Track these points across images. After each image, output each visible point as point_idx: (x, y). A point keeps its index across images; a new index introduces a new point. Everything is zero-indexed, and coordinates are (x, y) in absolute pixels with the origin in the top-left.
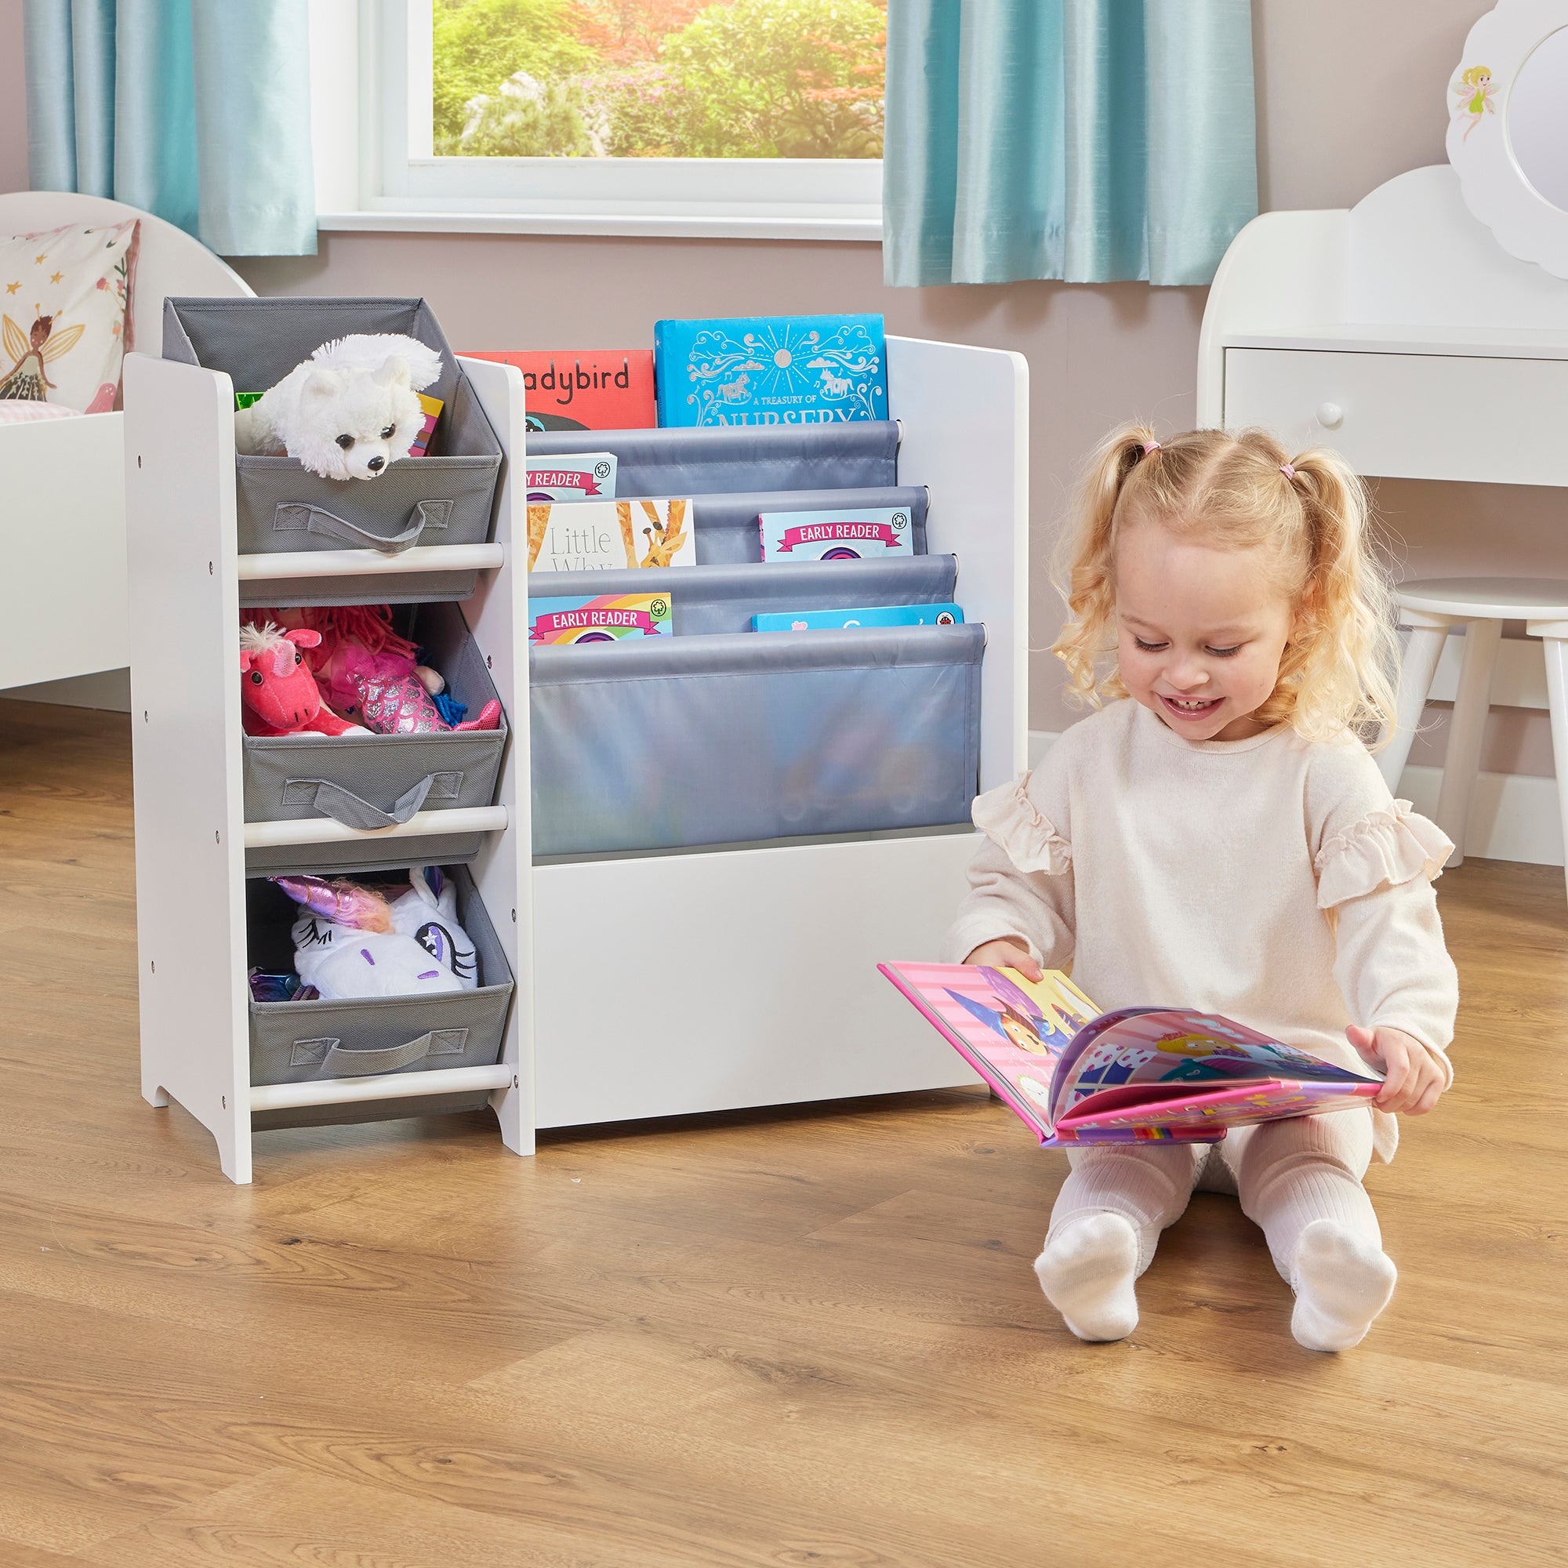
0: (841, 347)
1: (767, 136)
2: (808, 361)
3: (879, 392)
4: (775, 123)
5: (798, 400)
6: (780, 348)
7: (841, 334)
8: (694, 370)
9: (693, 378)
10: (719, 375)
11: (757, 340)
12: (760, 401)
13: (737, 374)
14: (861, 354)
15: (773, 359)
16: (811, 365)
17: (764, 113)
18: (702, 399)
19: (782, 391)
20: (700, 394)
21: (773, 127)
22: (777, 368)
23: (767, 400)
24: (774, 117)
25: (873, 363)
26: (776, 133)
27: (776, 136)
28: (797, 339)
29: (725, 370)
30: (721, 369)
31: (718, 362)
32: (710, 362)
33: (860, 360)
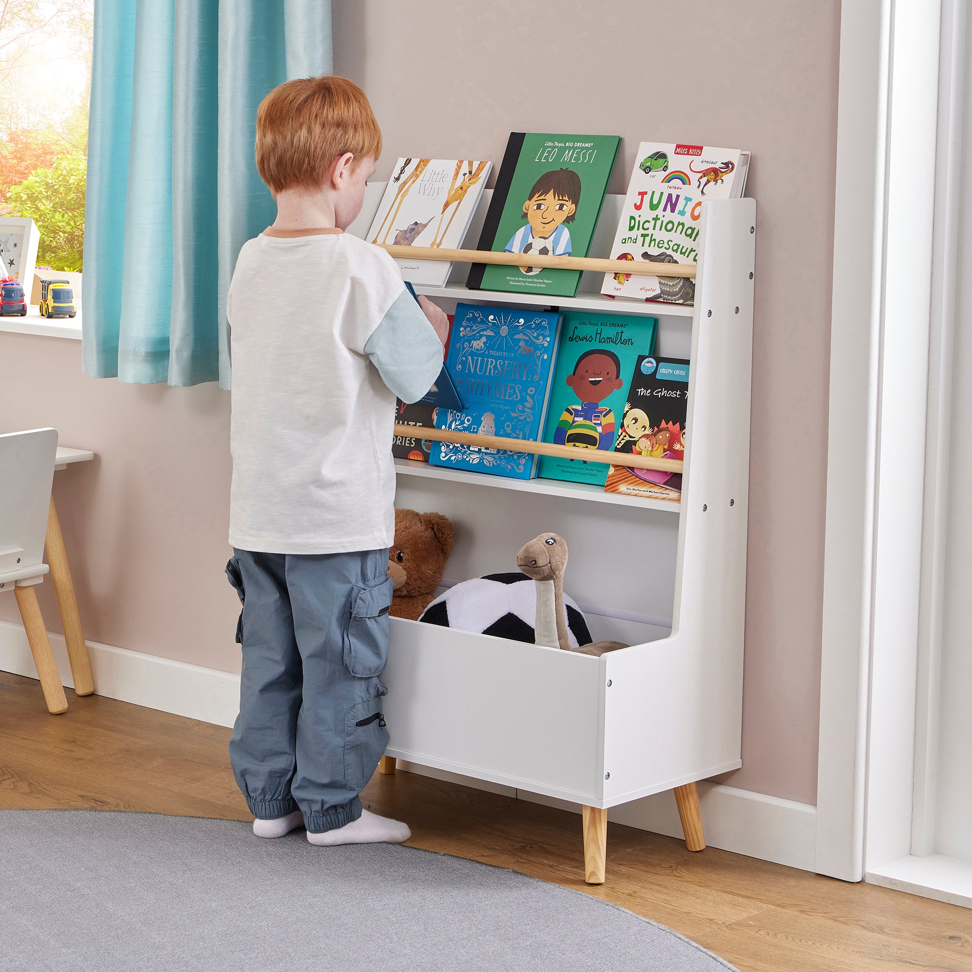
0: (533, 329)
1: (72, 247)
2: (516, 334)
3: (546, 357)
4: (78, 240)
5: (506, 355)
6: (504, 325)
7: (534, 322)
8: (463, 331)
9: (461, 335)
10: (473, 335)
11: (494, 319)
12: (489, 352)
13: (481, 336)
14: (541, 335)
15: (499, 330)
16: (516, 337)
17: (70, 234)
18: (463, 346)
19: (500, 349)
20: (463, 344)
21: (76, 242)
22: (501, 336)
23: (492, 352)
24: (76, 236)
25: (546, 341)
26: (78, 246)
27: (78, 248)
28: (513, 321)
29: (477, 333)
30: (475, 332)
31: (474, 327)
32: (471, 328)
33: (540, 338)
